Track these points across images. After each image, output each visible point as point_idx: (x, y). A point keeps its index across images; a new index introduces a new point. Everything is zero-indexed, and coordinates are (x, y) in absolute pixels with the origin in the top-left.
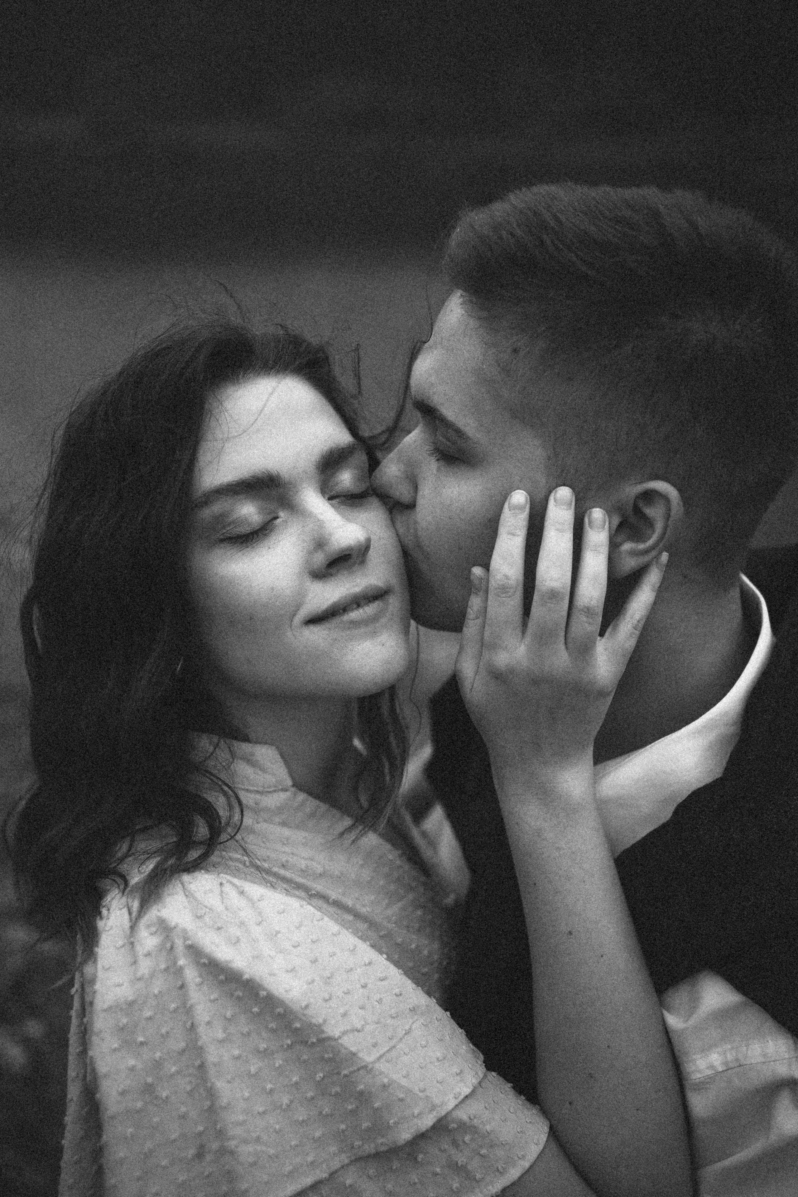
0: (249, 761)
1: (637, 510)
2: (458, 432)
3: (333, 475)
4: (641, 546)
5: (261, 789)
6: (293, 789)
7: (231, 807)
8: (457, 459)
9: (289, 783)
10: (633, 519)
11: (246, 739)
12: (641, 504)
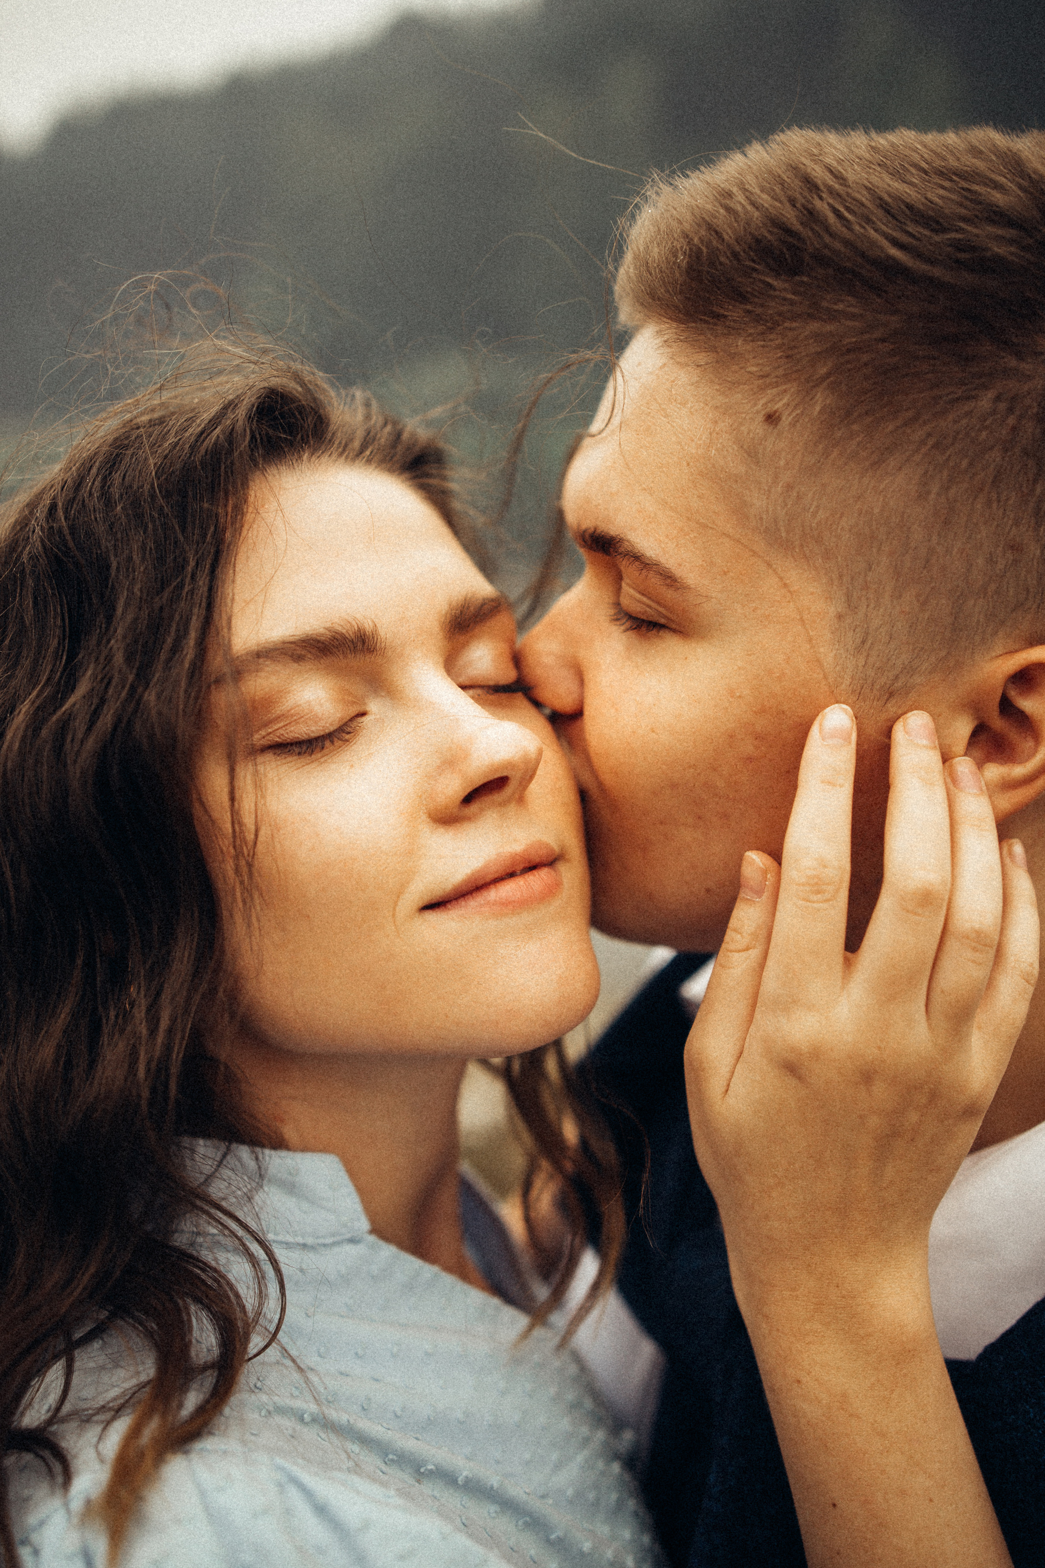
0: (291, 1188)
1: (1006, 706)
2: (670, 579)
3: (465, 645)
4: (1019, 771)
5: (310, 1241)
6: (372, 1238)
7: (260, 1279)
8: (662, 627)
9: (364, 1224)
10: (998, 723)
11: (279, 1144)
12: (1013, 693)
